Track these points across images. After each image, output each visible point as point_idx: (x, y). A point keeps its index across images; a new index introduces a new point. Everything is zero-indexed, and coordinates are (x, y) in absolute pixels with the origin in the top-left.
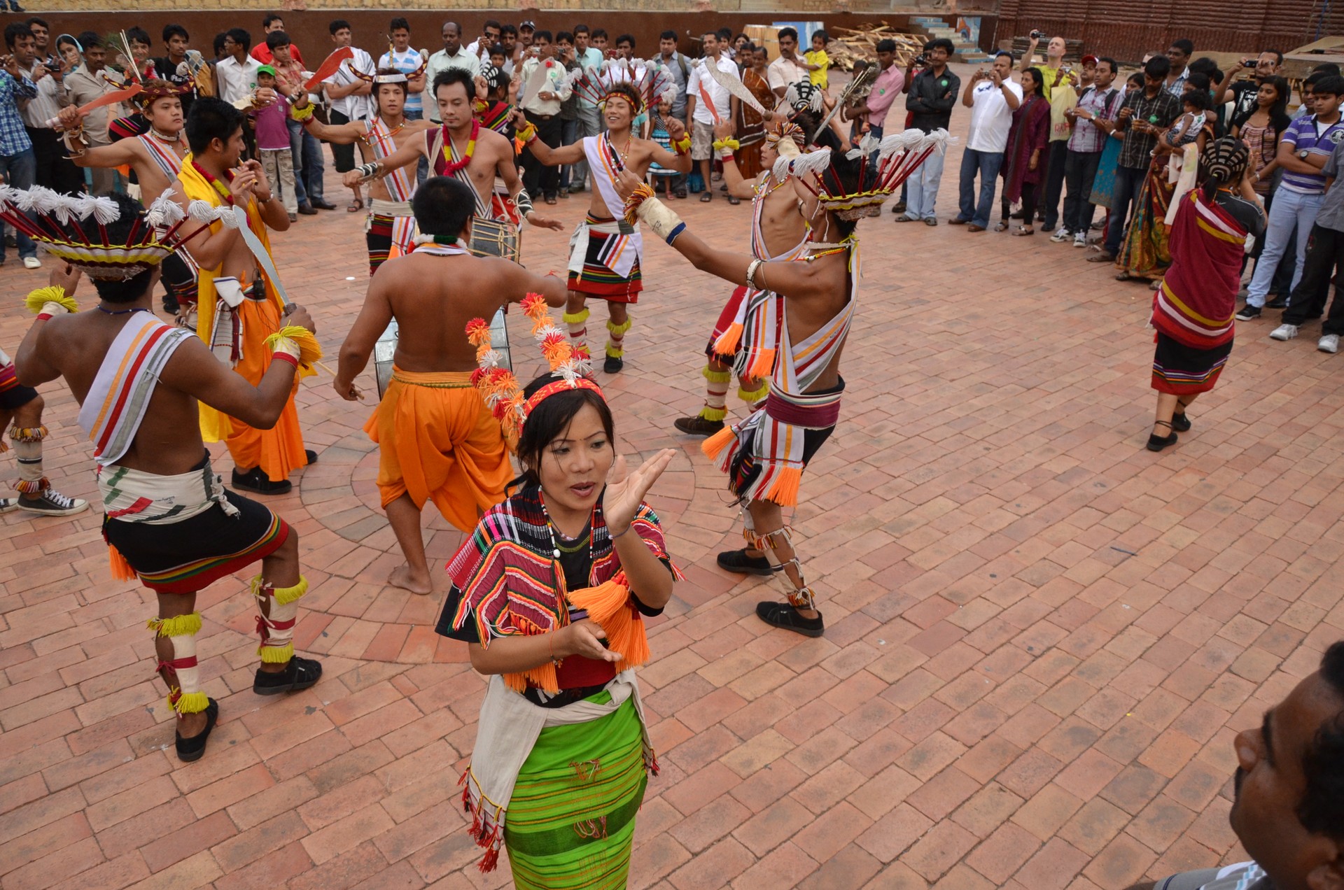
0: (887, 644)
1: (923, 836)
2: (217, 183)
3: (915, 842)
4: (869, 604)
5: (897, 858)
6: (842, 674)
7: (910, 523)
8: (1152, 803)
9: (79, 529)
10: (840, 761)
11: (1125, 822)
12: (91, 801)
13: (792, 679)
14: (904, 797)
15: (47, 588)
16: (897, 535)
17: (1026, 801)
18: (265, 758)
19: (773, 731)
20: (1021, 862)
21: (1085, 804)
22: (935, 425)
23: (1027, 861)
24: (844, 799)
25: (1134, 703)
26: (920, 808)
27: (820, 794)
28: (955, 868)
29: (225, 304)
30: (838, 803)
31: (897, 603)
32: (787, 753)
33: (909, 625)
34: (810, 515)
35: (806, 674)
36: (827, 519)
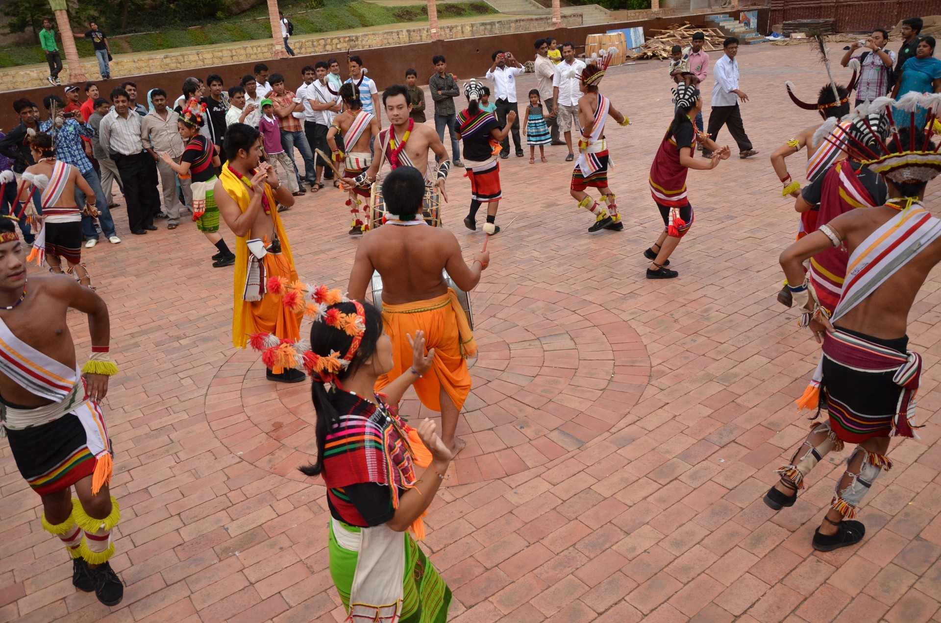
0: (725, 462)
1: (763, 596)
2: (244, 178)
3: (758, 601)
4: (710, 434)
5: (745, 612)
6: (695, 484)
7: (736, 375)
8: (933, 566)
9: (172, 413)
10: (698, 546)
11: (914, 581)
12: (193, 590)
13: (659, 489)
14: (747, 569)
15: (155, 452)
16: (727, 384)
17: (838, 569)
18: (303, 558)
19: (649, 527)
20: (837, 612)
21: (882, 569)
22: (748, 304)
23: (842, 611)
24: (703, 572)
25: (913, 495)
26: (759, 576)
27: (685, 569)
28: (788, 618)
29: (255, 257)
30: (699, 575)
31: (731, 432)
32: (659, 541)
33: (741, 447)
34: (663, 374)
35: (668, 485)
36: (676, 376)
